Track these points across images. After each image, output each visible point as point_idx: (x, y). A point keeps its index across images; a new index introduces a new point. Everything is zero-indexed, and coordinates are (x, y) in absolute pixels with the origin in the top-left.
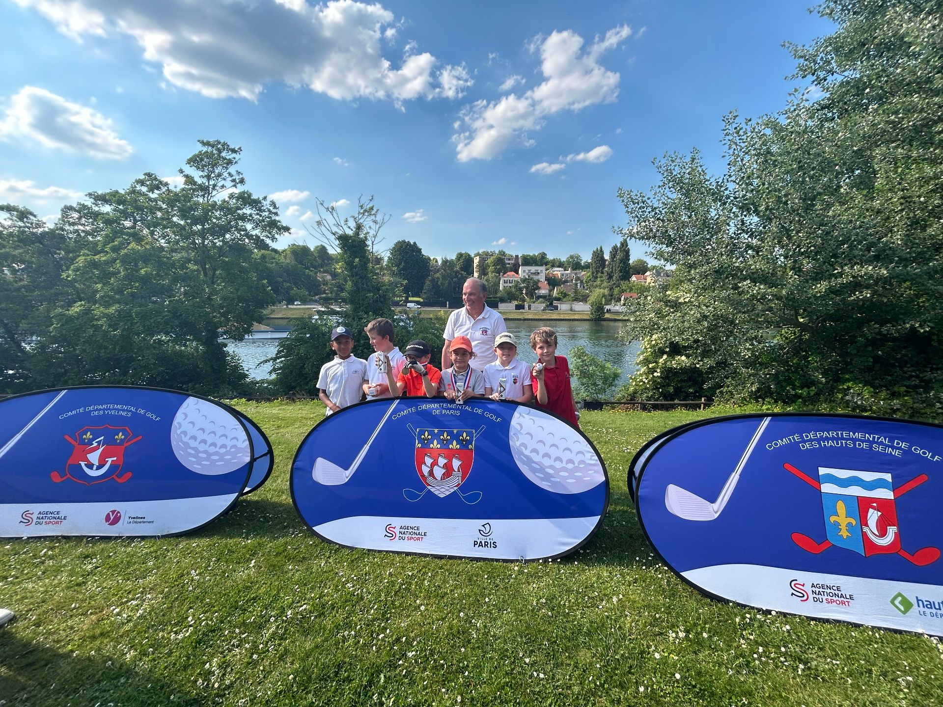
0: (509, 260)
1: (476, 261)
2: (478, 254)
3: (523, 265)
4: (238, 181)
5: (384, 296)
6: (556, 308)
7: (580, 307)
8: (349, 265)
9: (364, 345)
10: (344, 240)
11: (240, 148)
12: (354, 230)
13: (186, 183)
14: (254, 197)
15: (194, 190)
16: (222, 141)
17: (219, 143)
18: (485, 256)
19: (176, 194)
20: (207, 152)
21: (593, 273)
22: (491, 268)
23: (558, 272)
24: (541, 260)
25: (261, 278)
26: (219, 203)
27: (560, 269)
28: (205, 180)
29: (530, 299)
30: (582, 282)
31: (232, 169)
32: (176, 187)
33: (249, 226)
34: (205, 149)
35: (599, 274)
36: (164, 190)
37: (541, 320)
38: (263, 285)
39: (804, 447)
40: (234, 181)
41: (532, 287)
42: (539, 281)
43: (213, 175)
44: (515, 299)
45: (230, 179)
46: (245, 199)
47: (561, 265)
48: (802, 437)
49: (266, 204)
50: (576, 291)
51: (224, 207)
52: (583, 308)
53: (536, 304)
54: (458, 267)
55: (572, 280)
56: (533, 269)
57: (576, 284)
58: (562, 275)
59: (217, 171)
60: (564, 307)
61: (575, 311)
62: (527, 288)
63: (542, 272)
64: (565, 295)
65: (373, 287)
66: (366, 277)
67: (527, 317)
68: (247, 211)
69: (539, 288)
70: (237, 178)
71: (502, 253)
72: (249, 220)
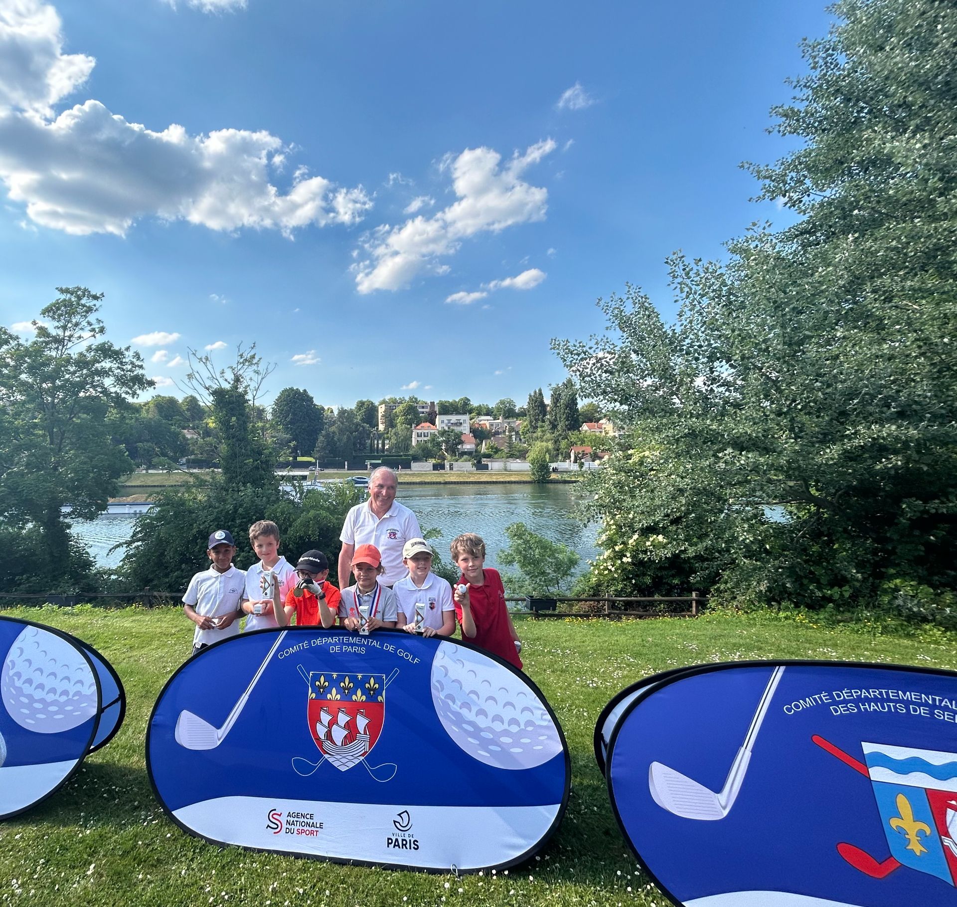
0: (423, 407)
1: (381, 410)
2: (384, 402)
3: (440, 414)
4: (97, 330)
5: (267, 461)
6: (486, 467)
7: (516, 465)
8: (225, 424)
9: (240, 525)
10: (219, 394)
11: (102, 295)
12: (232, 382)
13: (39, 336)
14: (116, 347)
15: (47, 343)
16: (83, 287)
17: (79, 289)
18: (392, 404)
19: (27, 349)
20: (65, 300)
21: (531, 422)
22: (400, 419)
23: (485, 421)
24: (464, 408)
25: (117, 442)
26: (75, 356)
27: (488, 417)
28: (60, 332)
29: (452, 456)
30: (517, 433)
31: (92, 317)
32: (27, 341)
33: (108, 382)
34: (63, 297)
35: (540, 424)
36: (13, 345)
37: (467, 483)
38: (120, 451)
39: (837, 712)
40: (93, 330)
41: (453, 442)
42: (462, 433)
43: (70, 325)
44: (432, 457)
45: (89, 328)
46: (106, 351)
47: (489, 413)
48: (832, 697)
49: (129, 356)
50: (510, 446)
51: (82, 363)
52: (522, 467)
53: (459, 463)
54: (359, 417)
55: (504, 432)
56: (454, 418)
57: (510, 437)
58: (492, 425)
59: (74, 321)
60: (495, 466)
61: (511, 471)
62: (447, 442)
63: (465, 424)
64: (497, 450)
65: (253, 450)
66: (243, 439)
67: (448, 480)
68: (107, 364)
69: (462, 442)
70: (96, 326)
71: (414, 400)
72: (108, 376)
